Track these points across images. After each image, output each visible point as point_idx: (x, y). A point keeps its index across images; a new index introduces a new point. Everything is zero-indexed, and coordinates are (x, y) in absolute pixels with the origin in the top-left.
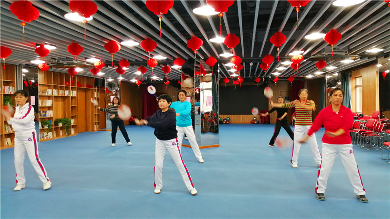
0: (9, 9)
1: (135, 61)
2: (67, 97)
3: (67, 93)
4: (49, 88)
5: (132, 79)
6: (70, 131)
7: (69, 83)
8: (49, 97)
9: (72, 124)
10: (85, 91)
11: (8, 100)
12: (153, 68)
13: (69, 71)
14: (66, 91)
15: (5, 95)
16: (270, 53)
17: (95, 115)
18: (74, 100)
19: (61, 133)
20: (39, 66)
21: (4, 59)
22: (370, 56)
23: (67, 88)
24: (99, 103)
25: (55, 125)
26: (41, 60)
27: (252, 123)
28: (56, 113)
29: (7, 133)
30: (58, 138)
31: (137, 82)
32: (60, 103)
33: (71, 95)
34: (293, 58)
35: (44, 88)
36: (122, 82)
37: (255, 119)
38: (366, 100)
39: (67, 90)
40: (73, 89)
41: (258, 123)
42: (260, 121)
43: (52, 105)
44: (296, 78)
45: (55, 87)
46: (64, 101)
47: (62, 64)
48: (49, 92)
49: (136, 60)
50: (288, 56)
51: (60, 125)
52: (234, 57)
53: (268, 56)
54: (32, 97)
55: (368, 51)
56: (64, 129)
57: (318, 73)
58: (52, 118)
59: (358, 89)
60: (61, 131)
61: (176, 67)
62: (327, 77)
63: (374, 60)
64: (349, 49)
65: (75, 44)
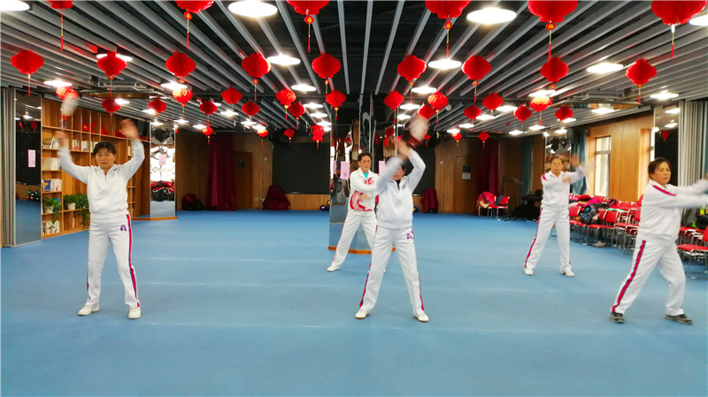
2: (85, 154)
3: (84, 145)
5: (198, 123)
7: (88, 127)
8: (54, 153)
13: (104, 103)
14: (82, 142)
23: (85, 137)
25: (65, 208)
28: (64, 185)
30: (68, 233)
31: (206, 131)
34: (534, 101)
35: (48, 135)
36: (182, 130)
38: (618, 178)
39: (84, 140)
42: (420, 208)
51: (72, 207)
52: (436, 94)
53: (492, 95)
54: (30, 151)
55: (653, 96)
56: (79, 215)
57: (535, 128)
58: (60, 193)
59: (599, 157)
60: (74, 220)
61: (313, 105)
62: (546, 134)
63: (647, 111)
64: (628, 91)
65: (181, 55)
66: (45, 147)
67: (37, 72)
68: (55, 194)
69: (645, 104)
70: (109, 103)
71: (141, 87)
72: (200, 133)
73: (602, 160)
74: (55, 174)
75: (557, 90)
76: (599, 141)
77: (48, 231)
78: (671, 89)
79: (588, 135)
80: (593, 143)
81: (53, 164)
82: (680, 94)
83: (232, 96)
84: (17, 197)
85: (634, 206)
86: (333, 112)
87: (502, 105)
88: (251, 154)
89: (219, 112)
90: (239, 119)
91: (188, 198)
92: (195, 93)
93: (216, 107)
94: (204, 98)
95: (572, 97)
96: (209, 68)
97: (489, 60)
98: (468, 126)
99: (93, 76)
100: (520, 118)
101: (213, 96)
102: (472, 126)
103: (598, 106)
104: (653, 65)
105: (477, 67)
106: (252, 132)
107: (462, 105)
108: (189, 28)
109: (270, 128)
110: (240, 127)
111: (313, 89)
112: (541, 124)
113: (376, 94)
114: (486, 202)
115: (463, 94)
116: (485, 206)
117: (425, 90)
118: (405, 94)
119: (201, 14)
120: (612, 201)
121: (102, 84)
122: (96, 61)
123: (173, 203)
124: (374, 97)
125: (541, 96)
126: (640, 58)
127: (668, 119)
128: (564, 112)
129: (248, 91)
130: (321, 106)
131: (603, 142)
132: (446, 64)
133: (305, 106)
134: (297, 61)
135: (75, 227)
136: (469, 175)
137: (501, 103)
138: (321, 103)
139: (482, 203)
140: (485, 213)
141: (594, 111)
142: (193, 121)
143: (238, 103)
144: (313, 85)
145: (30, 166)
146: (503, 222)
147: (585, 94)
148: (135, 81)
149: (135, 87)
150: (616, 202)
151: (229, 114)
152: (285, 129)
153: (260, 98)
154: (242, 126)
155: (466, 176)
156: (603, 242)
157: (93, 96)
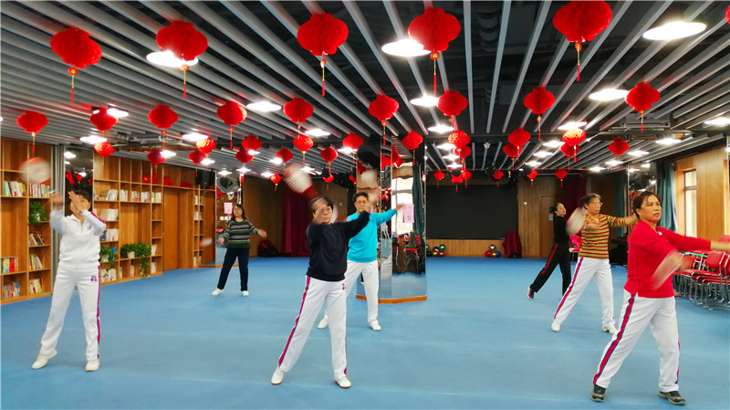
0: (49, 46)
1: (270, 138)
2: (146, 204)
3: (144, 196)
4: (112, 188)
5: (264, 170)
6: (149, 267)
7: (149, 178)
8: (112, 205)
9: (153, 254)
10: (178, 192)
11: (37, 210)
12: (304, 152)
13: (149, 156)
14: (142, 193)
15: (31, 200)
16: (523, 125)
17: (196, 237)
18: (156, 209)
19: (132, 270)
20: (96, 148)
21: (33, 134)
22: (712, 132)
23: (146, 188)
24: (202, 215)
25: (122, 256)
26: (101, 136)
27: (488, 255)
28: (124, 233)
29: (34, 269)
30: (126, 280)
31: (273, 178)
32: (132, 216)
33: (153, 201)
34: (566, 135)
35: (104, 187)
36: (247, 176)
37: (492, 247)
38: (704, 214)
39: (145, 191)
40: (155, 189)
41: (499, 256)
42: (503, 253)
43: (118, 218)
44: (571, 171)
45: (124, 186)
46: (139, 211)
47: (138, 143)
48: (112, 195)
49: (273, 137)
50: (556, 131)
51: (131, 255)
53: (518, 131)
56: (139, 263)
57: (612, 163)
58: (117, 242)
59: (689, 193)
60: (132, 268)
61: (347, 150)
62: (629, 170)
63: (714, 141)
66: (101, 199)
68: (113, 244)
70: (154, 155)
72: (269, 181)
73: (692, 196)
74: (111, 225)
76: (688, 175)
79: (675, 169)
80: (681, 178)
81: (110, 215)
91: (263, 244)
95: (610, 128)
107: (501, 143)
111: (326, 132)
113: (396, 135)
117: (441, 128)
118: (427, 134)
125: (571, 128)
131: (690, 177)
132: (429, 101)
133: (338, 151)
134: (276, 107)
135: (134, 275)
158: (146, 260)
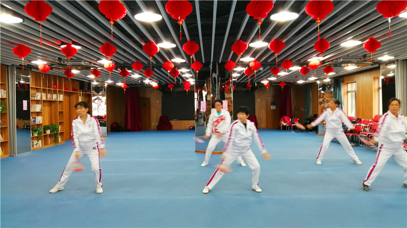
2: (55, 102)
4: (38, 92)
5: (118, 82)
6: (58, 138)
9: (60, 131)
13: (65, 73)
14: (53, 95)
18: (61, 105)
19: (49, 141)
20: (39, 67)
23: (55, 92)
25: (44, 133)
30: (46, 147)
31: (122, 86)
33: (59, 100)
35: (34, 91)
40: (60, 92)
43: (41, 110)
44: (288, 83)
45: (44, 91)
51: (48, 132)
52: (254, 61)
53: (287, 61)
54: (24, 101)
55: (380, 59)
56: (52, 136)
57: (312, 79)
59: (349, 94)
60: (49, 139)
61: (184, 70)
62: (318, 82)
63: (376, 67)
64: (365, 56)
65: (108, 44)
66: (33, 98)
67: (27, 56)
69: (375, 63)
70: (68, 72)
71: (86, 63)
72: (120, 88)
73: (352, 96)
74: (38, 114)
75: (324, 57)
76: (349, 85)
77: (35, 146)
78: (390, 54)
79: (343, 82)
80: (346, 86)
81: (38, 108)
82: (395, 56)
83: (138, 66)
84: (17, 127)
85: (371, 122)
86: (195, 73)
87: (292, 66)
88: (149, 99)
89: (131, 75)
90: (142, 79)
91: (114, 125)
92: (117, 65)
93: (129, 73)
94: (122, 68)
95: (332, 60)
96: (125, 51)
97: (284, 41)
98: (273, 79)
99: (58, 58)
100: (303, 73)
101: (127, 67)
102: (276, 78)
103: (348, 65)
104: (379, 41)
105: (277, 45)
106: (150, 86)
107: (269, 67)
108: (112, 29)
109: (160, 84)
110: (142, 84)
111: (184, 61)
112: (315, 76)
113: (220, 62)
114: (285, 122)
115: (269, 61)
116: (285, 124)
117: (248, 59)
118: (236, 62)
119: (119, 21)
120: (358, 119)
121: (64, 62)
122: (60, 49)
123: (106, 128)
124: (219, 64)
125: (315, 60)
126: (371, 37)
127: (389, 71)
128: (328, 69)
129: (146, 63)
130: (189, 70)
131: (351, 86)
132: (259, 44)
133: (179, 71)
134: (174, 46)
135: (50, 143)
136: (275, 107)
137: (292, 65)
138: (189, 69)
139: (283, 123)
140: (285, 128)
141: (345, 68)
142: (116, 81)
143: (141, 70)
144: (183, 59)
145: (24, 109)
146: (296, 133)
147: (340, 58)
148: (82, 59)
149: (83, 63)
150: (361, 120)
151: (136, 76)
152: (168, 84)
153: (153, 67)
154: (144, 83)
155: (273, 107)
156: (354, 143)
157: (59, 69)
158: (56, 134)
